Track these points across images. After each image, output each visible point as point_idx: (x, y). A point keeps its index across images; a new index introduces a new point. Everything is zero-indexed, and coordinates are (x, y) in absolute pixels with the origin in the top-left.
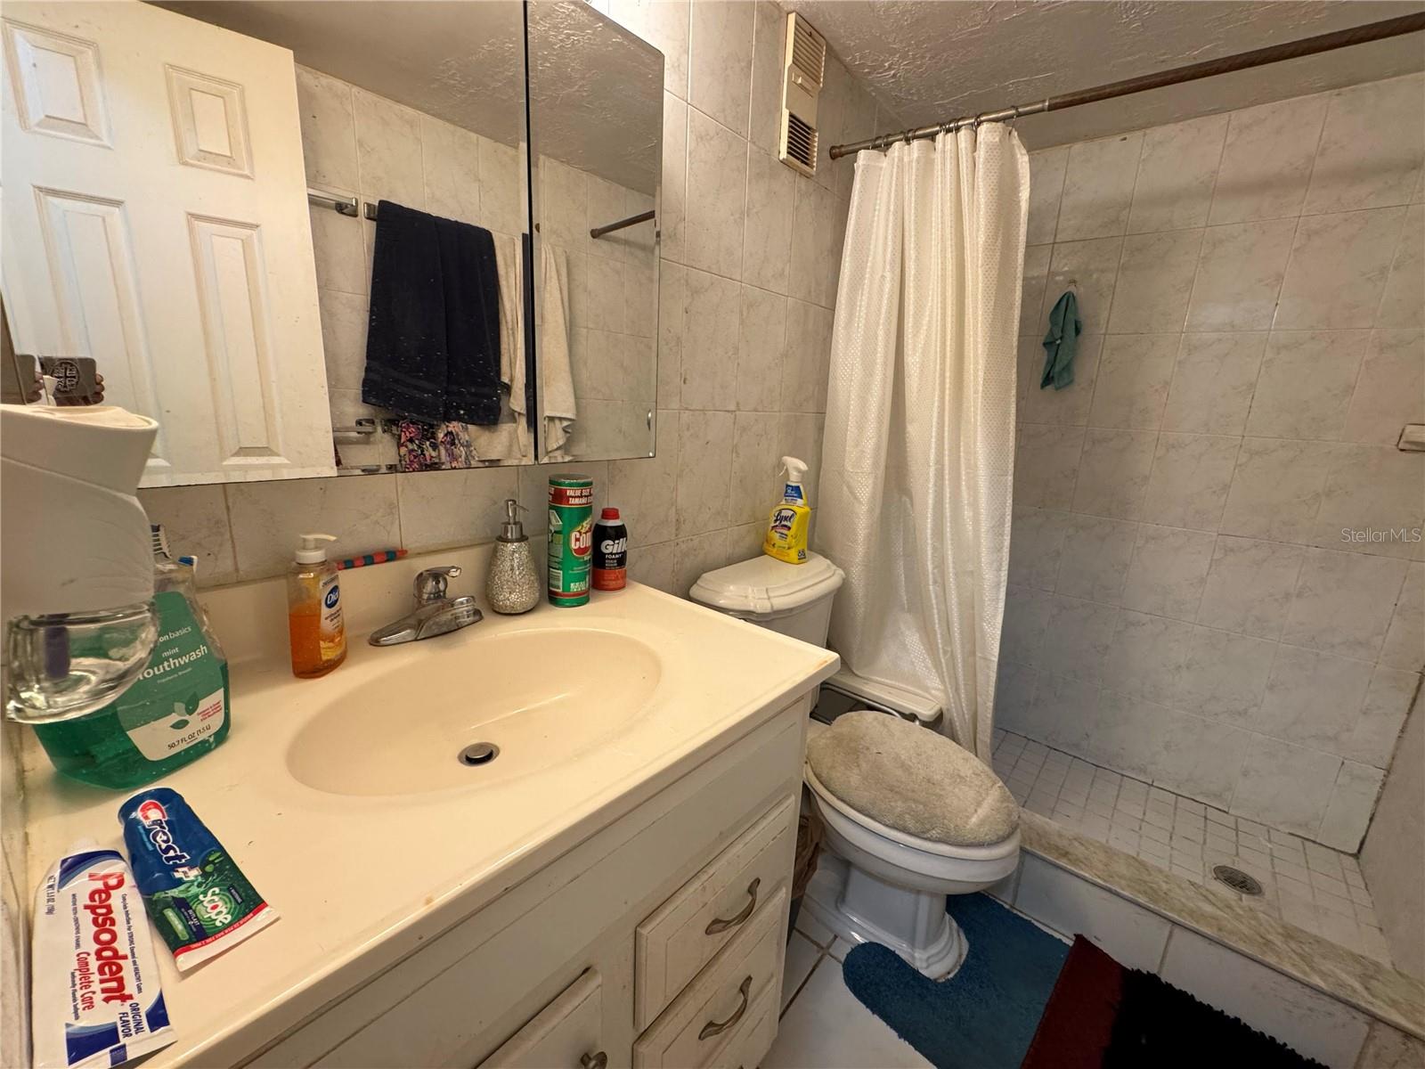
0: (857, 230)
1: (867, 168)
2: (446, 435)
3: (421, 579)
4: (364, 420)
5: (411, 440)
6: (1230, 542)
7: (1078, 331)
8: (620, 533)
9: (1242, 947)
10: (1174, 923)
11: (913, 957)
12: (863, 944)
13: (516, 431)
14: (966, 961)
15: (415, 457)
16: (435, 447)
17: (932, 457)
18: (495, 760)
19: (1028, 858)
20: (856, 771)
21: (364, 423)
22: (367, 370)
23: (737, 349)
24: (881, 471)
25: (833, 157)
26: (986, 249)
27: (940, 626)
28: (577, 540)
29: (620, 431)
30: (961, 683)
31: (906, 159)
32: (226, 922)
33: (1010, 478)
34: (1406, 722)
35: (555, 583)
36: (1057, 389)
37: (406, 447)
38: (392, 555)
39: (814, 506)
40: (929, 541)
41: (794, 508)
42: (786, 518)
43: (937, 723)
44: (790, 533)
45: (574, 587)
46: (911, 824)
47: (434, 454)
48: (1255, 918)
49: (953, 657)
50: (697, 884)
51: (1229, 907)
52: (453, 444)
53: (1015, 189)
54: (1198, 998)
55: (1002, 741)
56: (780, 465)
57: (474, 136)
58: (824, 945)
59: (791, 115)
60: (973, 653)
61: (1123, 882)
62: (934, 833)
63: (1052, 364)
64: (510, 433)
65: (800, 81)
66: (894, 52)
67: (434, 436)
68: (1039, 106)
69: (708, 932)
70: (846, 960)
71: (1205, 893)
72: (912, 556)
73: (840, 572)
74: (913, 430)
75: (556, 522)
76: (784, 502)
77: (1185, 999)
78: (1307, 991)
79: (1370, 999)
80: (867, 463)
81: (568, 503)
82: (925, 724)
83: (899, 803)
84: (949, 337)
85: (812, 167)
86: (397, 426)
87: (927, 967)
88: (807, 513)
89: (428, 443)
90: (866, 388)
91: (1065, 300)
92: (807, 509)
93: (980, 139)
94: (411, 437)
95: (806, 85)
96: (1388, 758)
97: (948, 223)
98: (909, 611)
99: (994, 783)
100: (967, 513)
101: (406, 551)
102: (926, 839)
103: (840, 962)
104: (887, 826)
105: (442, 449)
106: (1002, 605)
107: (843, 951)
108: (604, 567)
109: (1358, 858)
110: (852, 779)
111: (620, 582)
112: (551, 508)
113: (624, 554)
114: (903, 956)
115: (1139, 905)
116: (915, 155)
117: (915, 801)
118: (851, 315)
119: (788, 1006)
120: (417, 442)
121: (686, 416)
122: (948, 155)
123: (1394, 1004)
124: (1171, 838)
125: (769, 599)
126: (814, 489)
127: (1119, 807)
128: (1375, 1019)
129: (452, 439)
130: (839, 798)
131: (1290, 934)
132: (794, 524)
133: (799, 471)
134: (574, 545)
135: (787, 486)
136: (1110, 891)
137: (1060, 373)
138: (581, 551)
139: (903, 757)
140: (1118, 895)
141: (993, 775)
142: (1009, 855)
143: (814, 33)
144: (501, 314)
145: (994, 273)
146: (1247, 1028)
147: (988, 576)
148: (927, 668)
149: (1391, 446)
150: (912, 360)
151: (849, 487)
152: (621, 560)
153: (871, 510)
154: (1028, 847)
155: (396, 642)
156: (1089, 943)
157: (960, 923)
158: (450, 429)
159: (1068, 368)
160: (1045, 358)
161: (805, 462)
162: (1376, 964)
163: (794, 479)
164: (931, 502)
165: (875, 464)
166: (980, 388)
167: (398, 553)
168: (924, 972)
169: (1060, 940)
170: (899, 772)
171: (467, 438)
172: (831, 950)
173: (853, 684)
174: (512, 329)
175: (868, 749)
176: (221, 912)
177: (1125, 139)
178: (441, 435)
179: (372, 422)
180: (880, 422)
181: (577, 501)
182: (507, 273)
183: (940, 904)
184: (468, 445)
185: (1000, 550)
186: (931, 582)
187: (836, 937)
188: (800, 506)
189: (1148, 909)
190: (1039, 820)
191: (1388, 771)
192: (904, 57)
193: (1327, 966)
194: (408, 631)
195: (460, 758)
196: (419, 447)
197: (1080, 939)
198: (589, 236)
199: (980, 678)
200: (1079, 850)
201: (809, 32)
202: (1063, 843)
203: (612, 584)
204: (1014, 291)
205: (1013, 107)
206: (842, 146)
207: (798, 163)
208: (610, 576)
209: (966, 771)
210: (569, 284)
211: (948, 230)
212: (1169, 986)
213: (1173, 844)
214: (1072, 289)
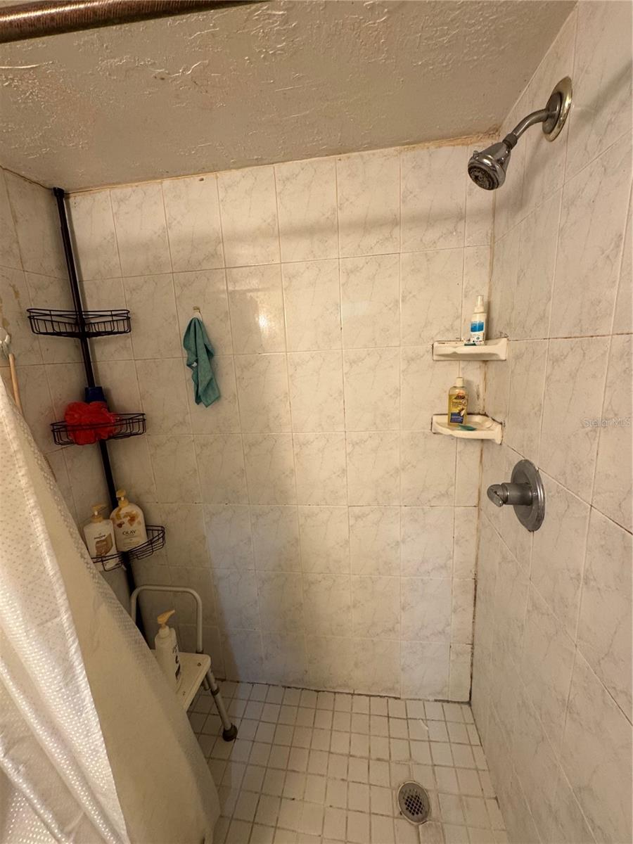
6: (357, 510)
7: (210, 354)
34: (474, 611)
36: (208, 405)
91: (193, 326)
96: (471, 637)
109: (470, 705)
149: (427, 431)
177: (202, 180)
191: (473, 644)
214: (197, 315)
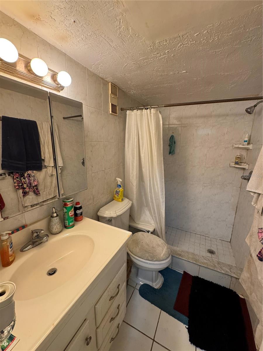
0: (128, 127)
1: (129, 114)
2: (27, 175)
3: (33, 232)
4: (2, 174)
5: (17, 178)
6: (205, 185)
7: (175, 143)
8: (80, 208)
9: (211, 268)
10: (200, 266)
11: (153, 285)
12: (143, 285)
13: (47, 170)
14: (163, 283)
15: (19, 182)
16: (24, 178)
17: (148, 176)
18: (57, 272)
19: (174, 258)
20: (138, 248)
21: (2, 175)
22: (2, 161)
23: (104, 157)
24: (138, 179)
25: (122, 110)
26: (155, 134)
27: (153, 211)
28: (71, 213)
29: (75, 166)
30: (158, 222)
31: (137, 114)
32: (7, 345)
33: (164, 180)
34: (235, 216)
35: (66, 224)
36: (172, 155)
37: (16, 179)
38: (23, 227)
39: (124, 189)
40: (149, 194)
41: (120, 190)
42: (118, 192)
43: (154, 233)
44: (119, 195)
45: (71, 224)
46: (150, 258)
47: (24, 180)
48: (213, 261)
49: (156, 217)
50: (106, 292)
51: (209, 260)
52: (29, 177)
53: (159, 121)
54: (205, 279)
55: (168, 229)
56: (115, 180)
57: (28, 96)
58: (134, 287)
59: (112, 104)
60: (160, 215)
61: (191, 259)
62: (154, 260)
63: (170, 150)
64: (45, 171)
65: (113, 96)
66: (133, 90)
67: (24, 176)
68: (162, 106)
69: (110, 300)
70: (139, 289)
71: (205, 258)
72: (146, 194)
73: (131, 202)
74: (144, 170)
75: (65, 210)
76: (117, 188)
77: (203, 280)
78: (222, 274)
79: (231, 273)
80: (135, 177)
81: (68, 206)
82: (152, 233)
83: (147, 254)
84: (149, 151)
85: (117, 114)
86: (13, 174)
87: (156, 286)
88: (123, 191)
89: (22, 178)
90: (133, 162)
91: (172, 137)
92: (123, 189)
93: (152, 112)
94: (17, 177)
95: (114, 97)
96: (233, 223)
97: (147, 128)
98: (146, 207)
99: (166, 245)
100: (156, 187)
101: (27, 225)
102: (153, 261)
103: (138, 290)
104: (146, 260)
105: (27, 179)
106: (164, 206)
107: (138, 287)
108: (77, 216)
109: (230, 242)
110: (137, 250)
111: (81, 219)
112: (64, 207)
113: (82, 212)
114: (151, 285)
115: (194, 263)
116: (139, 113)
117: (150, 253)
118: (128, 147)
119: (128, 303)
120: (19, 178)
121: (93, 175)
122: (146, 114)
123: (234, 273)
124: (200, 245)
125: (116, 213)
126: (124, 185)
127: (190, 240)
128: (232, 277)
129: (29, 176)
130: (135, 255)
131: (219, 263)
132: (120, 193)
133: (120, 181)
134: (70, 215)
135: (118, 185)
136: (189, 261)
137: (172, 152)
138: (72, 216)
139: (147, 242)
140: (190, 262)
141: (165, 243)
142: (169, 261)
143: (115, 86)
144: (40, 142)
145: (157, 139)
146: (213, 283)
147: (161, 200)
148: (151, 219)
149: (228, 166)
150: (142, 155)
151: (132, 183)
152: (81, 214)
153: (136, 187)
154: (173, 255)
155: (27, 249)
156: (186, 272)
157: (162, 275)
158: (28, 173)
159: (174, 151)
160: (169, 149)
161: (121, 179)
162: (232, 266)
163: (119, 183)
164: (149, 185)
165: (136, 178)
166: (156, 162)
167: (25, 226)
168: (155, 288)
169: (181, 273)
170: (147, 247)
171: (33, 174)
172: (136, 288)
173: (136, 225)
174: (44, 145)
175: (140, 242)
176: (5, 343)
178: (26, 175)
179: (5, 174)
180: (137, 170)
181: (70, 205)
182: (41, 131)
183: (157, 272)
184: (34, 176)
185: (163, 195)
186: (150, 202)
187: (137, 284)
188: (121, 189)
189: (195, 264)
190: (175, 248)
191: (233, 225)
192: (135, 90)
193: (224, 268)
194: (30, 246)
195: (47, 274)
196: (20, 179)
197: (184, 272)
198: (63, 119)
199: (162, 221)
200: (183, 254)
201: (114, 86)
202: (180, 253)
203: (80, 220)
204: (161, 142)
205: (157, 105)
206: (123, 108)
207: (114, 114)
208: (79, 218)
209: (160, 243)
210: (58, 132)
211: (147, 129)
212: (200, 278)
213: (200, 246)
214: (173, 134)
